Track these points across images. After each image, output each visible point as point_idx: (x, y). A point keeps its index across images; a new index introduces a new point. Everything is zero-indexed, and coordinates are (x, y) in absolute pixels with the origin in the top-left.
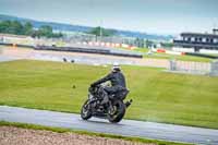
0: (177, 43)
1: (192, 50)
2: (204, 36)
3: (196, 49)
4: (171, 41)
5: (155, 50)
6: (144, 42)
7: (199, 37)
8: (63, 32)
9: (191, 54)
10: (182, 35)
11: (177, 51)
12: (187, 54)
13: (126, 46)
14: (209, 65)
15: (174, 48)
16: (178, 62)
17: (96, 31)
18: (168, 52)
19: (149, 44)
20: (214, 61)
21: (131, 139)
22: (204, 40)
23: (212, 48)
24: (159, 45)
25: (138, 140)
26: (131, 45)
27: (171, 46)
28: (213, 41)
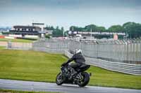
1: (20, 36)
3: (23, 35)
4: (8, 31)
7: (24, 28)
9: (20, 38)
10: (15, 27)
11: (12, 37)
12: (18, 38)
14: (31, 44)
15: (10, 35)
18: (6, 37)
20: (34, 42)
22: (27, 30)
23: (32, 34)
27: (8, 34)
28: (32, 30)
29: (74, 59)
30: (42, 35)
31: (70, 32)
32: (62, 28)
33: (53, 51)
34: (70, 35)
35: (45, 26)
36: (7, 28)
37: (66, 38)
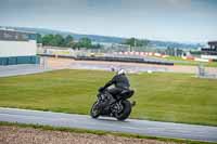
0: (205, 51)
4: (199, 49)
5: (185, 58)
10: (209, 43)
11: (205, 58)
12: (214, 60)
13: (157, 54)
15: (203, 56)
16: (206, 69)
17: (131, 42)
18: (197, 59)
19: (179, 52)
24: (188, 54)
26: (163, 54)
27: (199, 54)
29: (114, 82)
36: (199, 45)
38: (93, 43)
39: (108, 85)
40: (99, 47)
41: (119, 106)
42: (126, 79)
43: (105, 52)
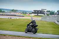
1: (36, 14)
2: (39, 11)
4: (31, 12)
5: (27, 15)
6: (25, 13)
7: (38, 11)
8: (5, 11)
10: (34, 11)
12: (35, 15)
13: (20, 14)
17: (13, 10)
19: (26, 13)
20: (42, 17)
21: (22, 37)
22: (39, 12)
24: (28, 13)
25: (24, 37)
26: (21, 14)
28: (41, 12)
29: (32, 22)
30: (46, 14)
31: (57, 13)
32: (54, 11)
33: (50, 21)
34: (57, 14)
35: (47, 10)
37: (56, 15)
38: (2, 11)
39: (30, 23)
40: (4, 12)
41: (34, 30)
42: (35, 22)
43: (6, 13)
